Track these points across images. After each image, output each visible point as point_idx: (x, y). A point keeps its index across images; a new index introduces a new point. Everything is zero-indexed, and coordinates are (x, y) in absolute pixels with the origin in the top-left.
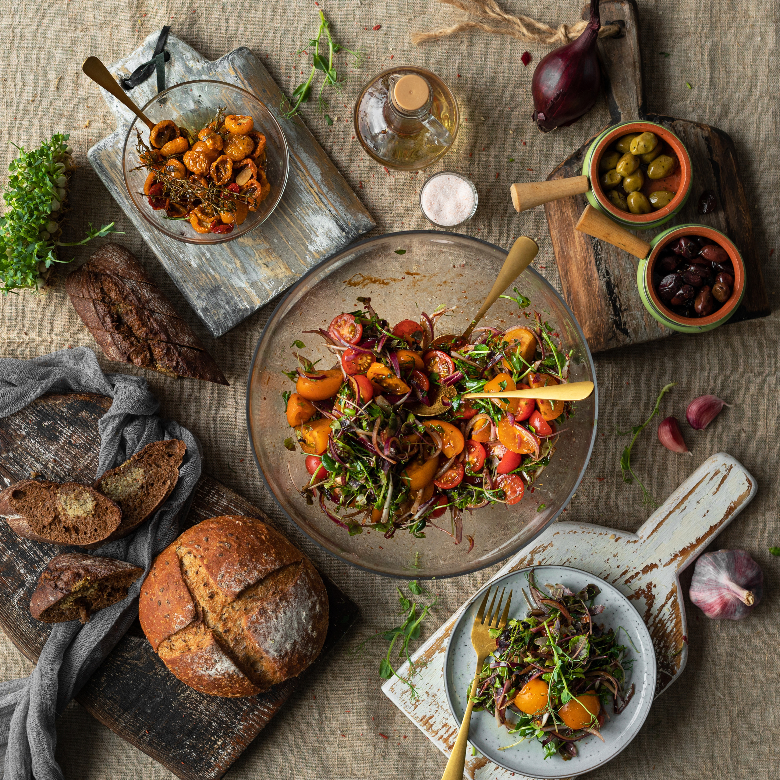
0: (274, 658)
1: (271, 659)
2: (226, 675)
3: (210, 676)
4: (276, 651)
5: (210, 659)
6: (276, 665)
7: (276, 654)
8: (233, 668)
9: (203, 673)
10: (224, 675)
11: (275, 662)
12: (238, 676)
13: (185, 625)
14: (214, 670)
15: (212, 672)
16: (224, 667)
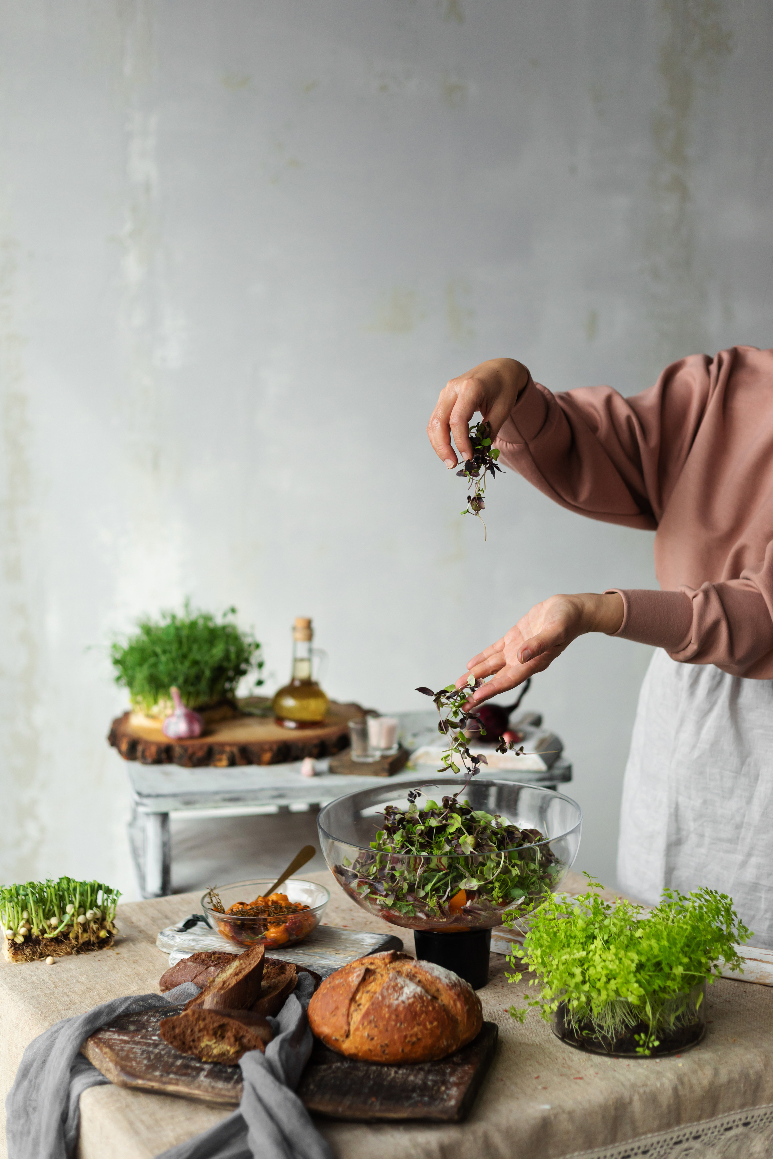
0: (448, 985)
1: (446, 986)
2: (416, 995)
3: (403, 1002)
4: (446, 978)
5: (397, 985)
6: (452, 993)
7: (447, 981)
8: (419, 989)
9: (396, 1002)
10: (414, 996)
11: (451, 989)
12: (427, 998)
13: (362, 975)
14: (404, 995)
15: (403, 998)
16: (411, 990)
